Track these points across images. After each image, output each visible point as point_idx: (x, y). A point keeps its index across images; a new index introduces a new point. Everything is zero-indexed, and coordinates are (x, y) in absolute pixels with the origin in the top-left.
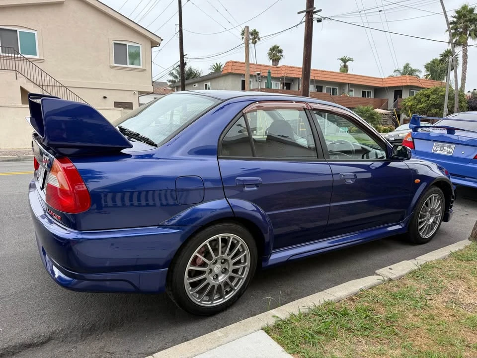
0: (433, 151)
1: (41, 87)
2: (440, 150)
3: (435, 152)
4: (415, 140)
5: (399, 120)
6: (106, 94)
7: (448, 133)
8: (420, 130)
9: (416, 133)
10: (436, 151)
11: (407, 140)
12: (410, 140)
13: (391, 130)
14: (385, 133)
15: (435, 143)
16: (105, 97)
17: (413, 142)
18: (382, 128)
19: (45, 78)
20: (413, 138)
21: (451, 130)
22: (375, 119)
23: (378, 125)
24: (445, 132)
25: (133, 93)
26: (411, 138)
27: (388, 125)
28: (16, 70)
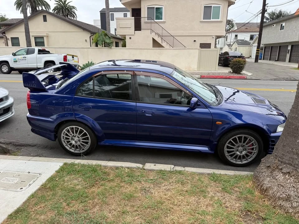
1: (161, 37)
6: (196, 39)
16: (195, 41)
19: (164, 31)
25: (212, 37)
28: (151, 29)
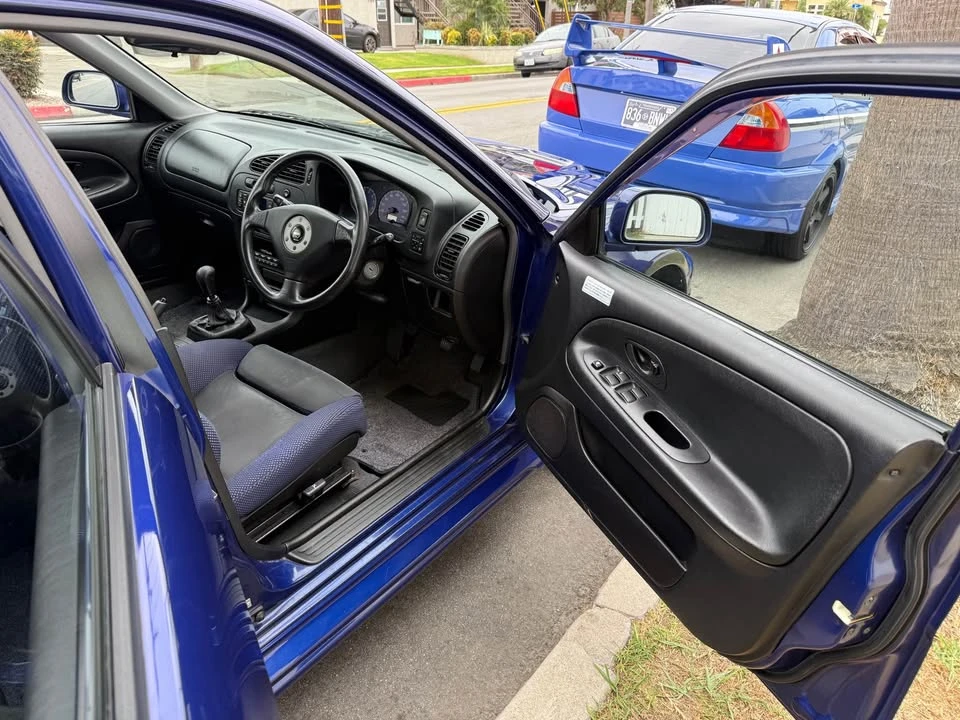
0: (622, 124)
2: (642, 120)
3: (628, 126)
4: (578, 88)
5: (543, 15)
7: (660, 73)
8: (591, 59)
9: (581, 68)
10: (632, 123)
11: (561, 89)
12: (566, 91)
13: (528, 41)
14: (516, 47)
15: (630, 100)
17: (576, 96)
18: (511, 33)
20: (575, 85)
21: (667, 63)
22: (494, 12)
23: (502, 27)
24: (651, 67)
26: (569, 84)
27: (522, 26)
